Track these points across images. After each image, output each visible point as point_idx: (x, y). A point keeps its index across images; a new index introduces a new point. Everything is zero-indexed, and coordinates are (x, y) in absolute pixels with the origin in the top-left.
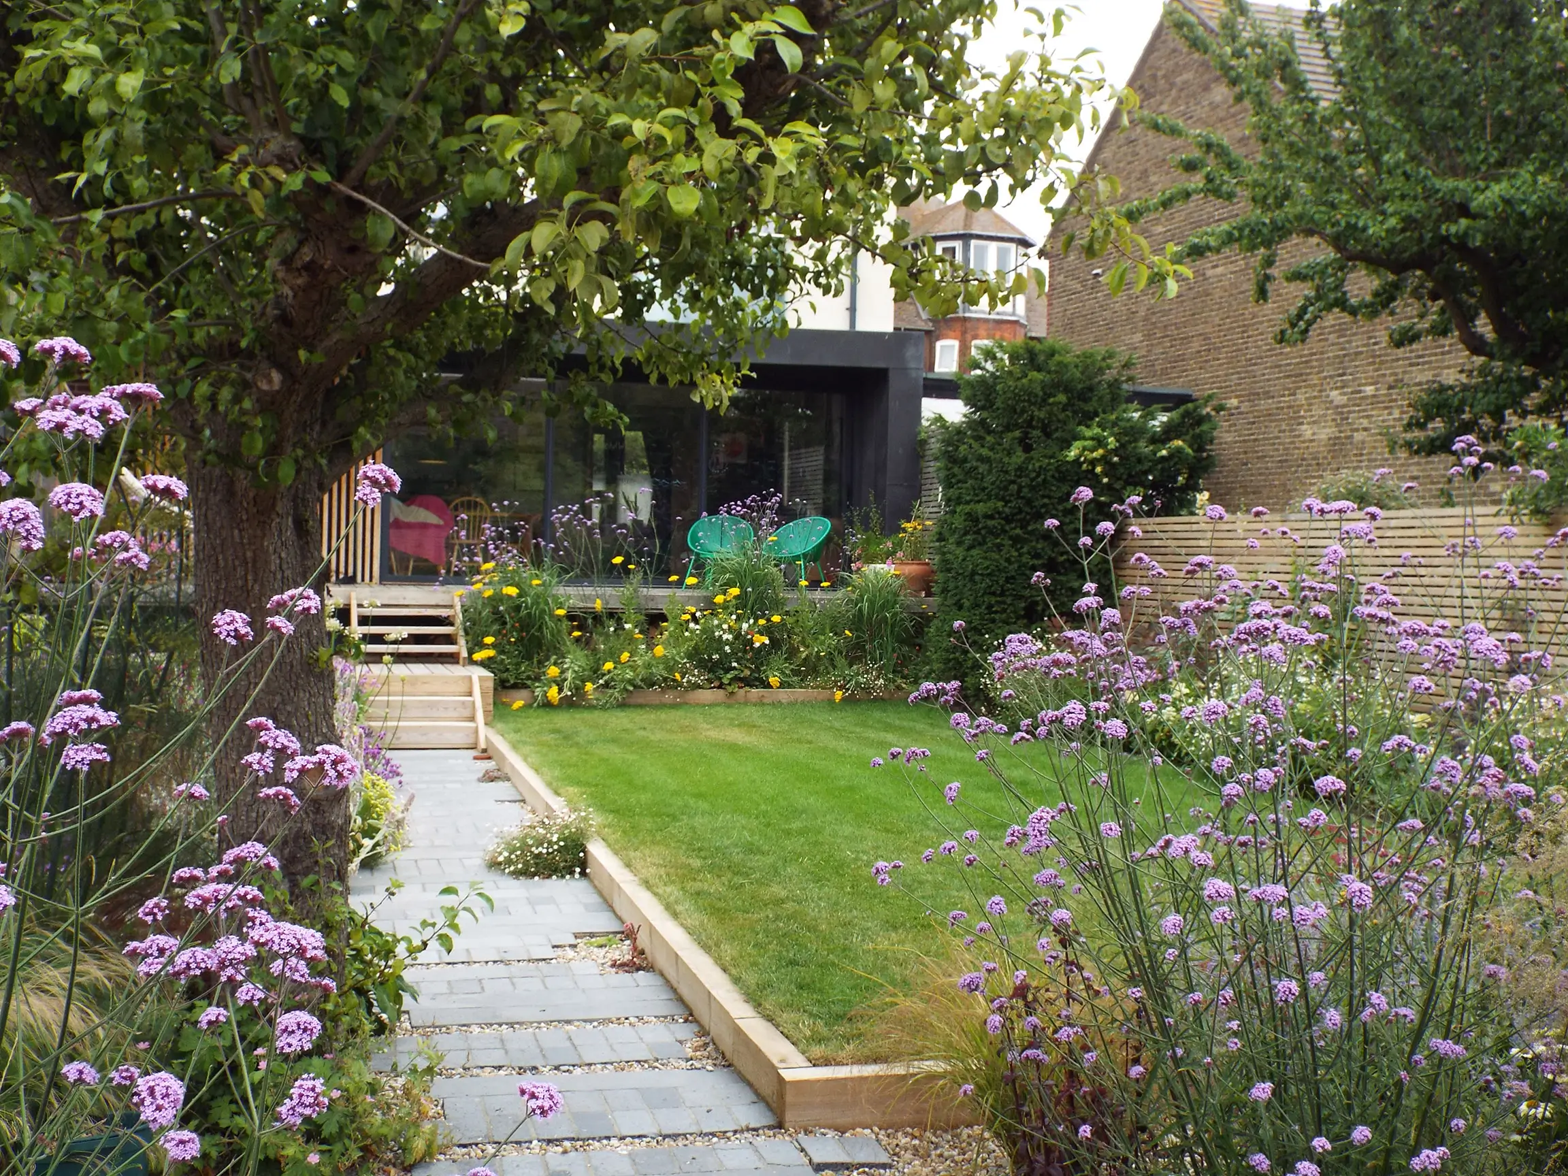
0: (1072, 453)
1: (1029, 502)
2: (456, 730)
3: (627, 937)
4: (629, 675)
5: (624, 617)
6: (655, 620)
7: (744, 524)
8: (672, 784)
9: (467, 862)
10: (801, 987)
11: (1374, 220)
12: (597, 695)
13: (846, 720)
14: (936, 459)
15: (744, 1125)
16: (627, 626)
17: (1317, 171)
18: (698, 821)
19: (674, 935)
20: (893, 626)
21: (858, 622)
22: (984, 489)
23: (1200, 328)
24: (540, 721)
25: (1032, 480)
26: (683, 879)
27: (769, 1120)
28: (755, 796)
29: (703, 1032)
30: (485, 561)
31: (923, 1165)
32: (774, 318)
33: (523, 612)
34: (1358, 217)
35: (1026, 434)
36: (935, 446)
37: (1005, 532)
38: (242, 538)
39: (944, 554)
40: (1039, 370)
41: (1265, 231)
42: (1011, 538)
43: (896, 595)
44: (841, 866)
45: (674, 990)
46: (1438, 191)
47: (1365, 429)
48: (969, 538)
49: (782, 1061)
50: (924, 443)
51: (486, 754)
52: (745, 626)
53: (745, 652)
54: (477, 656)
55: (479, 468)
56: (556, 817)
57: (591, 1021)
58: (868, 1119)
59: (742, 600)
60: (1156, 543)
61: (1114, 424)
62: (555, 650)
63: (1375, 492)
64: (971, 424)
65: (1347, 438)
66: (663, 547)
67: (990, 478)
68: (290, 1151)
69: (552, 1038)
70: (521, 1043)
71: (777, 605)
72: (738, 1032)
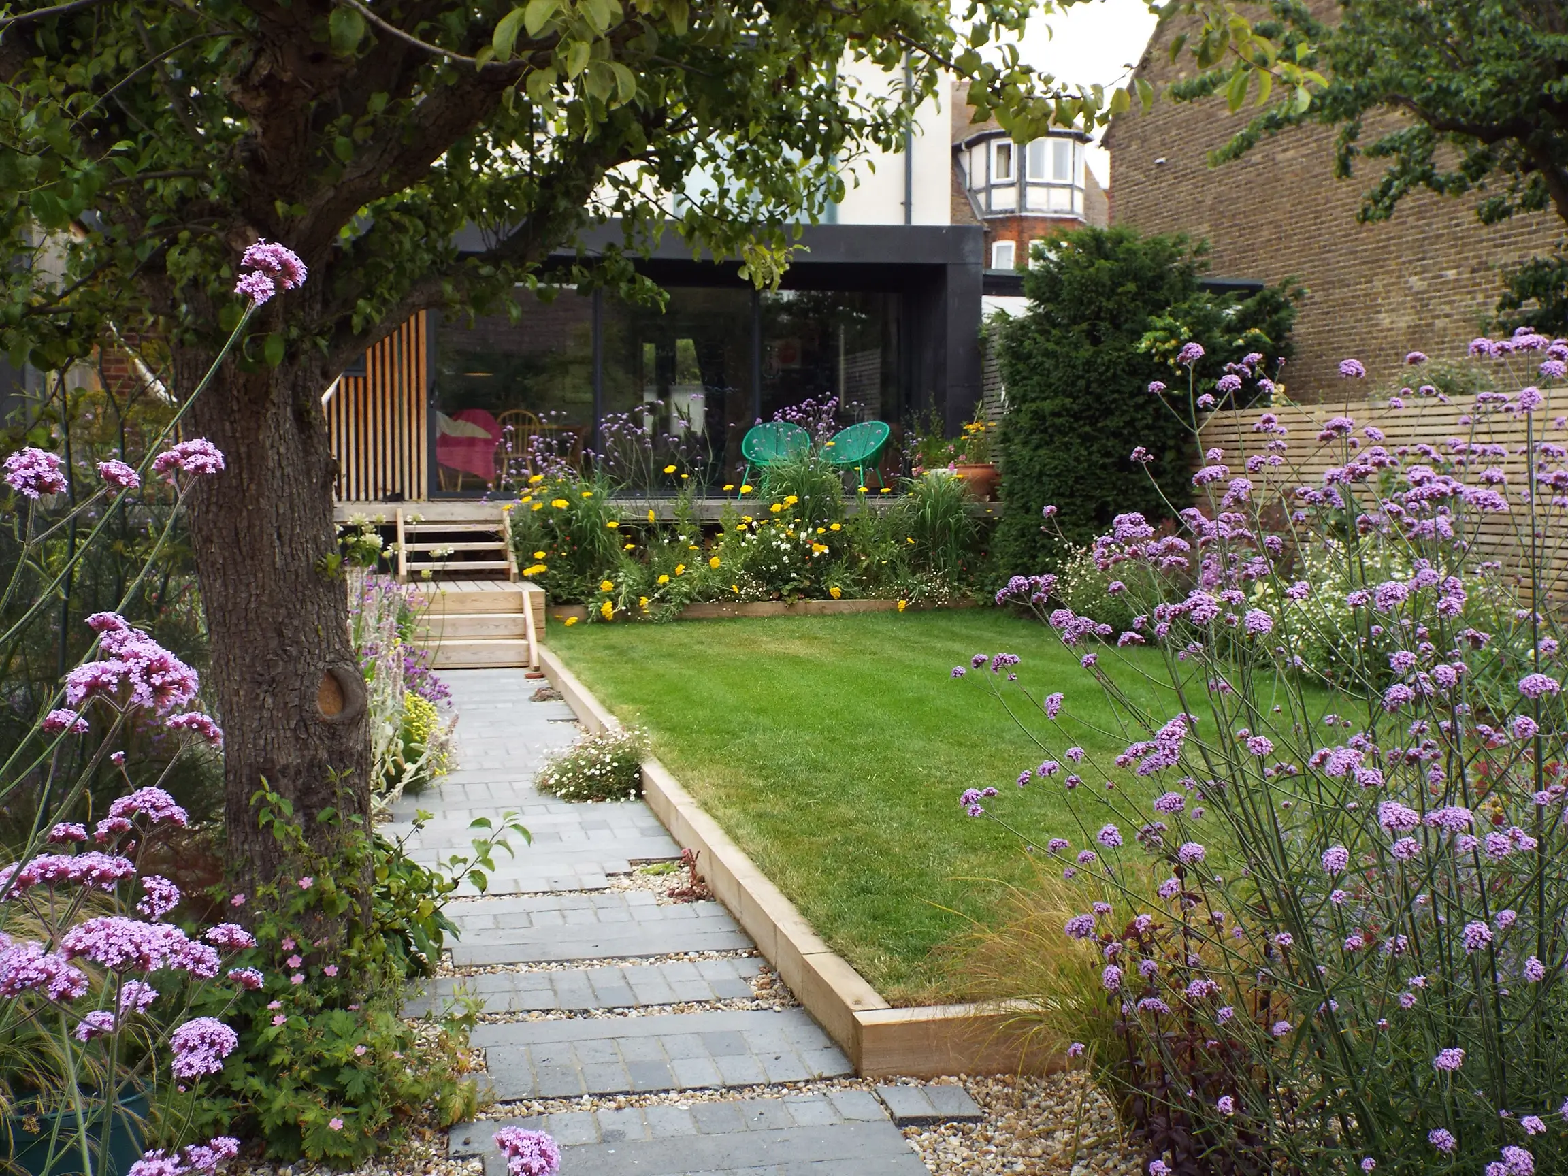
0: (1143, 345)
1: (1098, 398)
2: (509, 648)
3: (686, 864)
4: (686, 588)
5: (679, 529)
6: (710, 531)
7: (799, 430)
8: (731, 699)
9: (516, 785)
10: (875, 918)
11: (1467, 81)
12: (652, 609)
13: (910, 630)
14: (999, 356)
15: (816, 1073)
16: (682, 538)
17: (1405, 31)
18: (759, 738)
19: (735, 861)
20: (956, 533)
21: (920, 529)
22: (1050, 385)
23: (1271, 216)
24: (594, 637)
25: (1101, 374)
26: (744, 800)
27: (843, 1067)
28: (819, 711)
29: (769, 968)
30: (536, 474)
31: (1018, 1117)
32: (829, 179)
33: (575, 526)
34: (1450, 80)
35: (1094, 326)
36: (997, 343)
37: (1072, 429)
38: (234, 430)
39: (1009, 455)
40: (1107, 258)
41: (1349, 98)
42: (1079, 436)
43: (959, 499)
44: (912, 783)
45: (737, 921)
46: (1538, 47)
47: (1447, 316)
48: (1036, 438)
49: (857, 1002)
50: (985, 340)
51: (538, 673)
52: (803, 535)
53: (804, 562)
54: (528, 572)
55: (529, 382)
56: (610, 736)
57: (647, 957)
58: (954, 1065)
59: (799, 509)
60: (1233, 437)
61: (1187, 313)
62: (608, 564)
63: (1460, 380)
64: (1035, 318)
65: (1428, 325)
66: (716, 456)
67: (1056, 375)
68: (309, 1116)
69: (606, 976)
70: (571, 981)
71: (836, 513)
72: (807, 969)
